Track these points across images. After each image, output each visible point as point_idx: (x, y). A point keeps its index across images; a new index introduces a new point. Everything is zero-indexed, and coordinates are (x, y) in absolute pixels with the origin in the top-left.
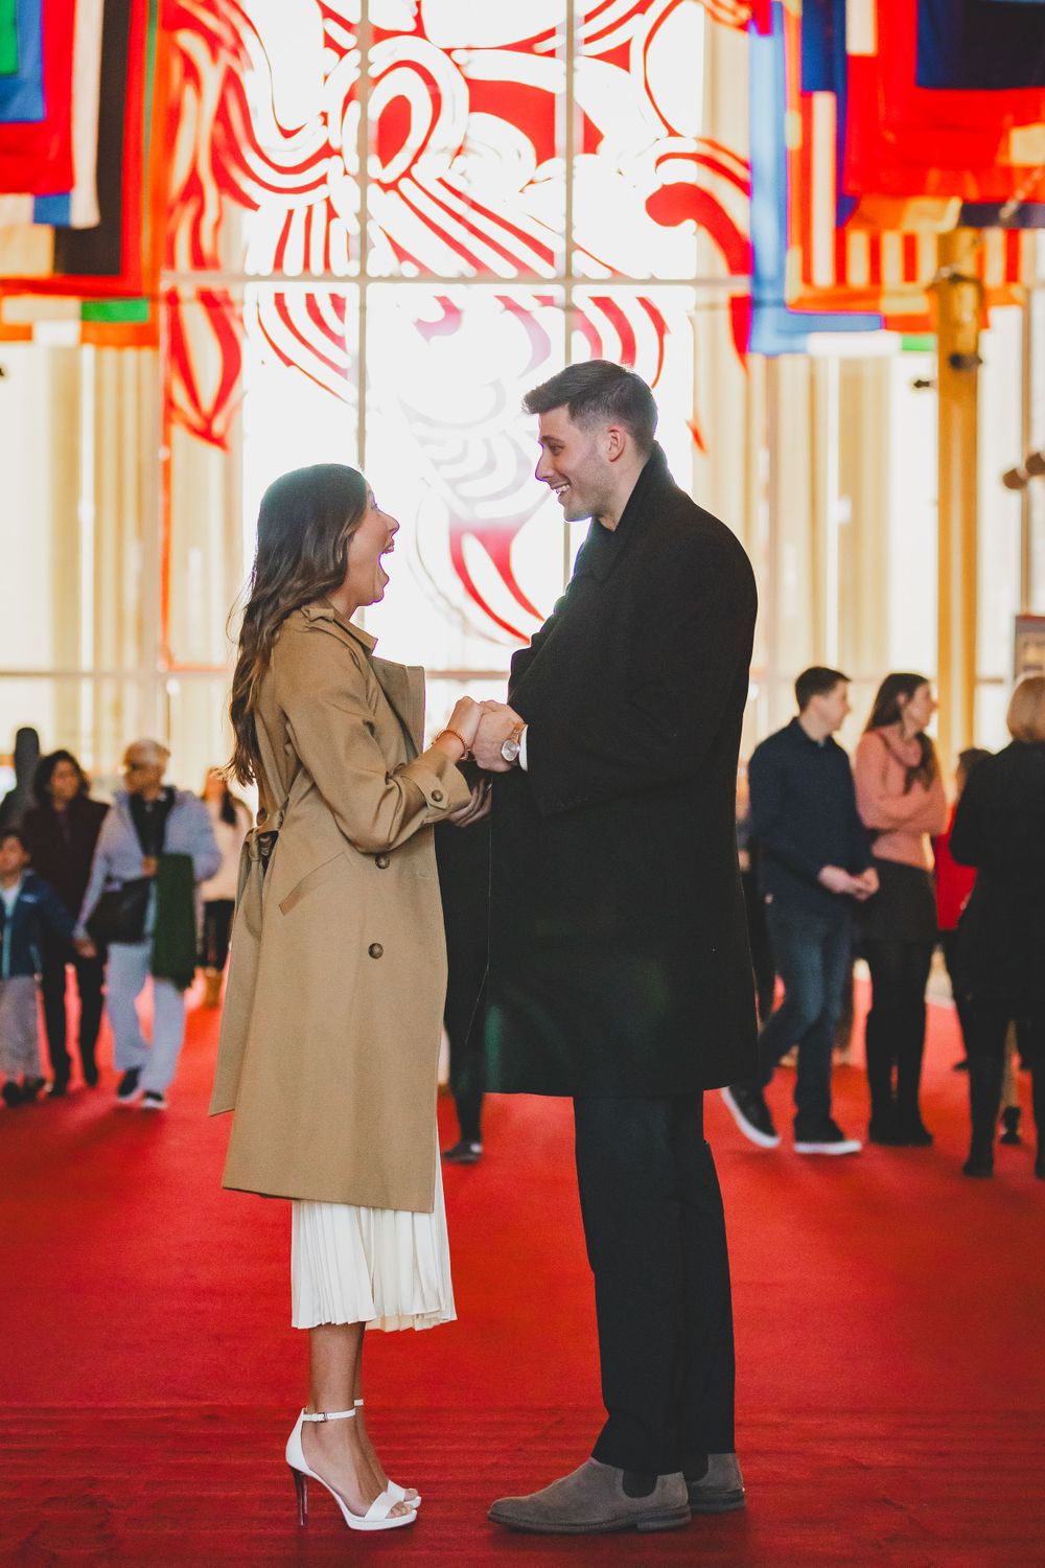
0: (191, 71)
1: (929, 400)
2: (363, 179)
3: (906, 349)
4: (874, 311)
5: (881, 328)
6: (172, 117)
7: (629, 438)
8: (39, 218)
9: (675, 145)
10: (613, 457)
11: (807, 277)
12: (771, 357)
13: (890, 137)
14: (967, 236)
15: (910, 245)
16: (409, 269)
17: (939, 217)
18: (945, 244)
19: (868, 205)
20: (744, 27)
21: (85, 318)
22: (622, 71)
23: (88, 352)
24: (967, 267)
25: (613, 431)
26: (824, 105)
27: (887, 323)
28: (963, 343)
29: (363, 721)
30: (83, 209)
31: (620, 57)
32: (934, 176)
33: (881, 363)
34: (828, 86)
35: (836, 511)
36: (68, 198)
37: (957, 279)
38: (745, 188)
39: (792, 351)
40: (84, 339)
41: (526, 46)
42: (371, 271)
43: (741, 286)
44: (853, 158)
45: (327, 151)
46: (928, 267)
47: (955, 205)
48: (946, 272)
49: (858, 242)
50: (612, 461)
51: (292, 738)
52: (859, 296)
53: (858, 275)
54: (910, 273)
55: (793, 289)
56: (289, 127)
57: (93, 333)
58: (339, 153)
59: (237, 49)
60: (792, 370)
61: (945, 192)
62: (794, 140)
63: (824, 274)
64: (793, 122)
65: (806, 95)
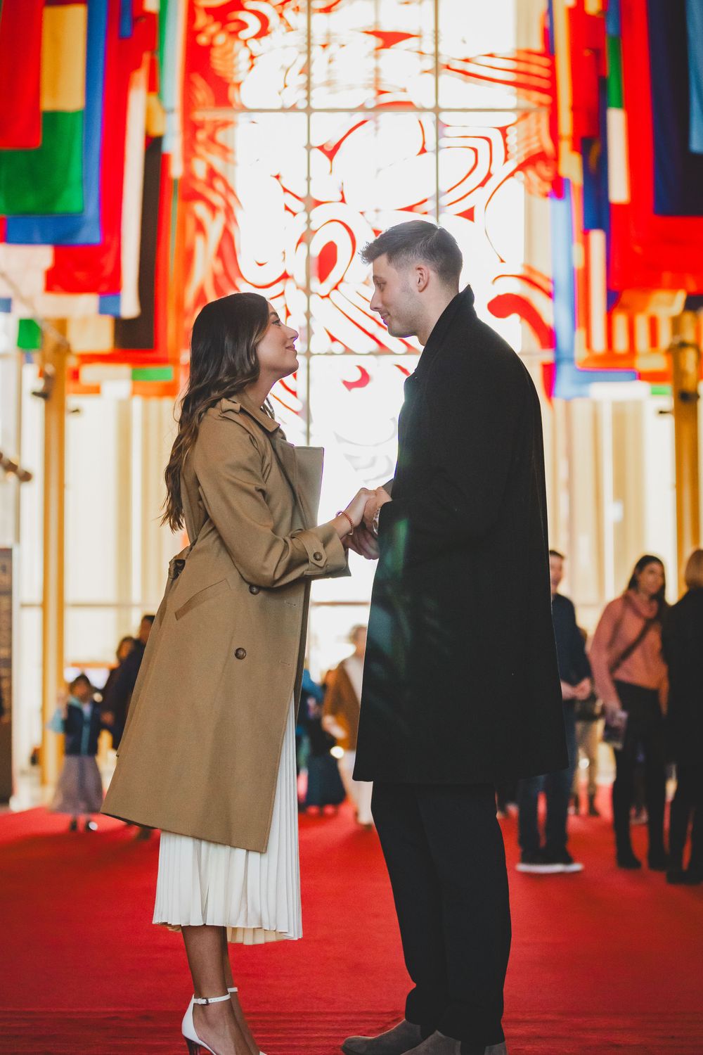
0: (200, 227)
1: (668, 423)
2: (308, 291)
3: (654, 393)
4: (630, 369)
5: (636, 379)
6: (188, 257)
7: (432, 274)
8: (102, 311)
9: (504, 269)
10: (421, 289)
11: (588, 345)
12: (568, 401)
13: (638, 249)
14: (688, 317)
15: (653, 323)
16: (337, 347)
17: (671, 303)
18: (676, 323)
19: (626, 297)
20: (547, 195)
21: (134, 379)
22: (470, 222)
23: (137, 404)
24: (689, 336)
25: (419, 269)
26: (598, 239)
27: (640, 376)
28: (689, 385)
29: (256, 488)
30: (129, 306)
31: (469, 215)
32: (667, 277)
33: (638, 404)
34: (598, 225)
35: (612, 512)
36: (119, 299)
37: (683, 345)
38: (550, 295)
39: (581, 396)
40: (134, 393)
41: (410, 209)
42: (313, 350)
43: (548, 356)
44: (616, 265)
45: (285, 276)
46: (665, 338)
47: (681, 297)
48: (677, 340)
49: (620, 321)
50: (421, 291)
51: (203, 497)
52: (621, 357)
53: (621, 345)
54: (654, 342)
55: (580, 353)
56: (260, 262)
57: (139, 388)
58: (292, 277)
59: (229, 211)
60: (581, 409)
61: (675, 286)
62: (578, 262)
63: (599, 344)
64: (578, 250)
65: (586, 232)
